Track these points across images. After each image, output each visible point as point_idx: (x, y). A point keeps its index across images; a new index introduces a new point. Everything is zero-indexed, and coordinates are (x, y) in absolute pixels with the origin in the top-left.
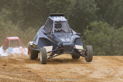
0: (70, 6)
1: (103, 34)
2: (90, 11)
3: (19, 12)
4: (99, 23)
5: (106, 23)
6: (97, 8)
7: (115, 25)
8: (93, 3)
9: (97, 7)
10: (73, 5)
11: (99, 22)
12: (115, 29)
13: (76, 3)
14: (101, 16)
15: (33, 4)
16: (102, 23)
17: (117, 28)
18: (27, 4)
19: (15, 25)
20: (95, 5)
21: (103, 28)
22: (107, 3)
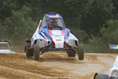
0: (87, 4)
2: (107, 10)
6: (113, 8)
8: (110, 2)
10: (91, 4)
11: (114, 21)
13: (93, 2)
15: (52, 2)
18: (47, 2)
19: (35, 21)
20: (111, 5)
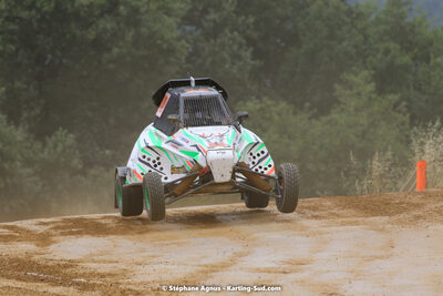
0: (173, 59)
1: (275, 137)
2: (235, 70)
3: (25, 86)
4: (263, 105)
5: (283, 104)
6: (252, 62)
7: (311, 108)
8: (241, 45)
9: (252, 59)
10: (183, 58)
11: (261, 102)
12: (310, 118)
13: (190, 50)
14: (269, 85)
15: (64, 61)
16: (269, 102)
17: (316, 116)
18: (47, 63)
19: (17, 125)
20: (247, 54)
21: (276, 118)
22: (283, 45)
